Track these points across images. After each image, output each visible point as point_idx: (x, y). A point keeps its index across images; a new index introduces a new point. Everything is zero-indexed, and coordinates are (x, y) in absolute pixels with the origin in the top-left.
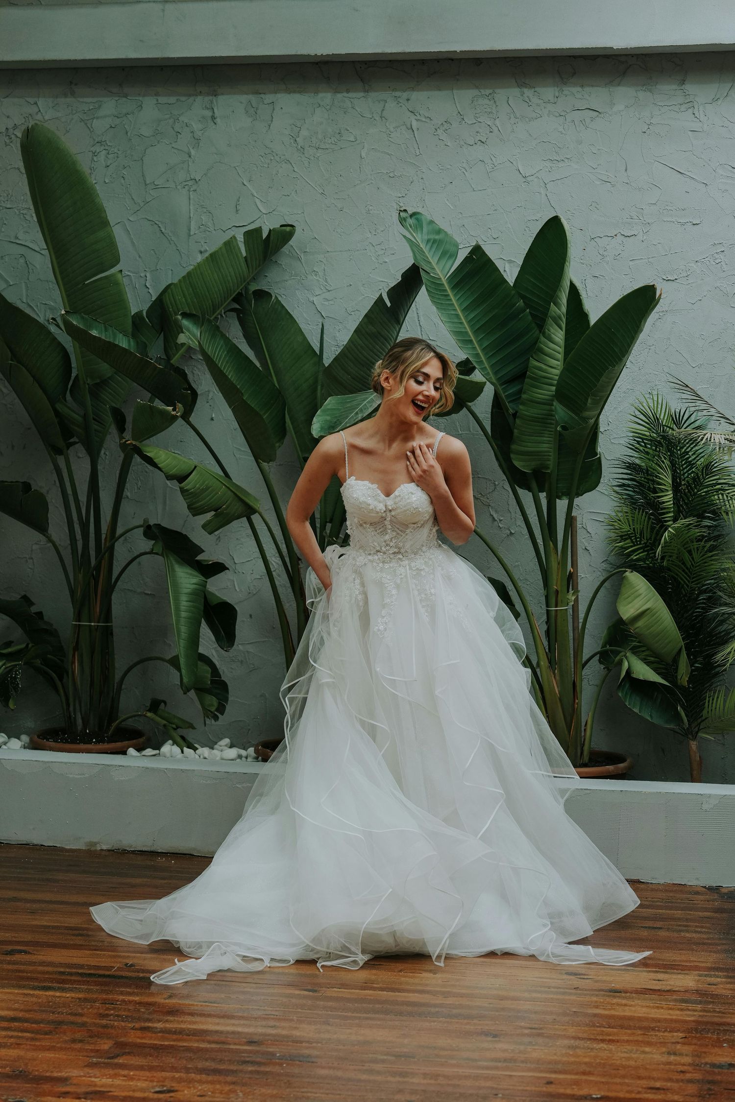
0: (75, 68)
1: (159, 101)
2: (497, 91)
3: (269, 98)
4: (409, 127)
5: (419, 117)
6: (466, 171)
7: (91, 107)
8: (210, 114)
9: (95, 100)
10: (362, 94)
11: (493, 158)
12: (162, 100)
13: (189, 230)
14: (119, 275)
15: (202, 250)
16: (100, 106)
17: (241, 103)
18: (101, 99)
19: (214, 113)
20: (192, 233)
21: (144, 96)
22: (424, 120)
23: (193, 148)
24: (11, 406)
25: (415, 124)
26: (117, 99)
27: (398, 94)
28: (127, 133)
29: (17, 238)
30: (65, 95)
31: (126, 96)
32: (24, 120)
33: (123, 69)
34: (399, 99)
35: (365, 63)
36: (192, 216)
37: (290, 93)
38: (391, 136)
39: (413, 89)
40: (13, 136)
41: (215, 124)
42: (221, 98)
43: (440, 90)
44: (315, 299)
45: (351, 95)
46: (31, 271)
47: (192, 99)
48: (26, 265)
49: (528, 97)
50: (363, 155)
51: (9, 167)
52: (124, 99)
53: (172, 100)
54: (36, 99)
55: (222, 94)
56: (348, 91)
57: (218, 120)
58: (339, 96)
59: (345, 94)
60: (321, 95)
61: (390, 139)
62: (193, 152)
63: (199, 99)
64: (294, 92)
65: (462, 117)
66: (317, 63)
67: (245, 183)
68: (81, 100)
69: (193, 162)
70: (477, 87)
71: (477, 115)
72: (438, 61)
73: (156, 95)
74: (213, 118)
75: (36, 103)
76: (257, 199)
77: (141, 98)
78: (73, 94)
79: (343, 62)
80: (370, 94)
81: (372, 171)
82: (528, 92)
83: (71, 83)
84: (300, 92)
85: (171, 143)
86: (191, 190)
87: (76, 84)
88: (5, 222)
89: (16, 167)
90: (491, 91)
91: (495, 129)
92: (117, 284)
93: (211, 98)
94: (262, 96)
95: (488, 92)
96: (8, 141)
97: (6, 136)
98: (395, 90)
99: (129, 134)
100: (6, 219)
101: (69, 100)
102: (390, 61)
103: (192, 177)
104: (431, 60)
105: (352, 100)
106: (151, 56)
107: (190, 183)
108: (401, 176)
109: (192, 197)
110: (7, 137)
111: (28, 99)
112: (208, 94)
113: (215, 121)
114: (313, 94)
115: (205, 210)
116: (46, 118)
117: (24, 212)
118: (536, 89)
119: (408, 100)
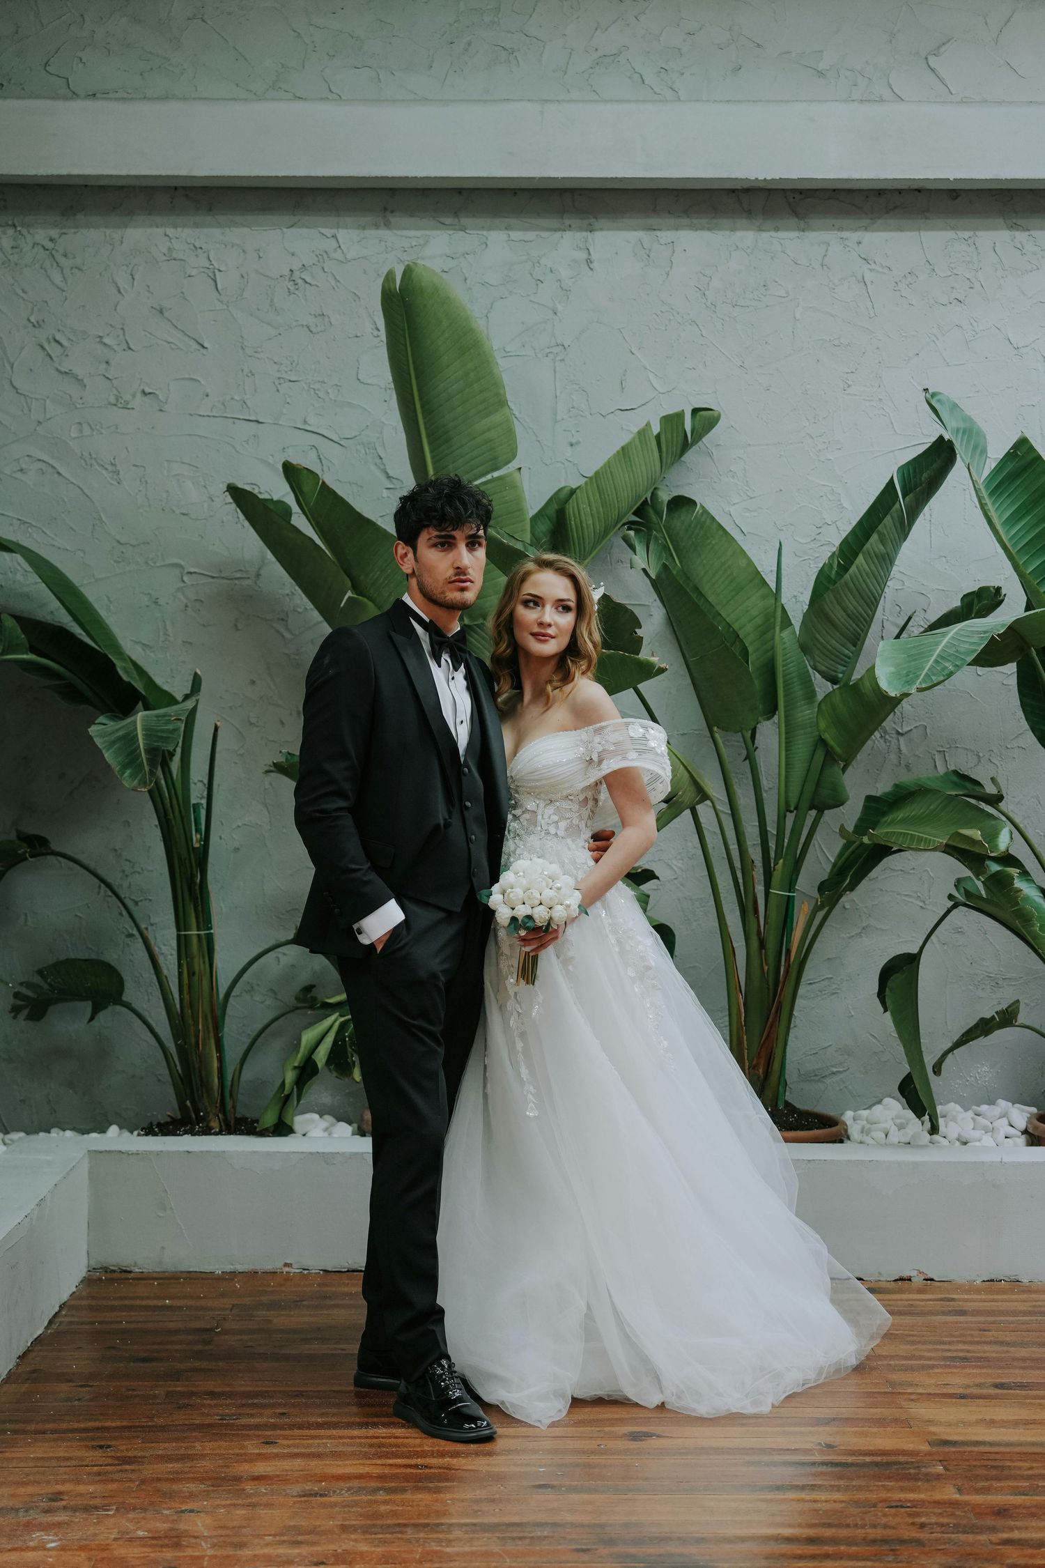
0: (391, 189)
1: (512, 238)
2: (979, 233)
3: (666, 236)
4: (860, 278)
5: (873, 266)
6: (938, 339)
7: (414, 244)
8: (584, 256)
9: (419, 233)
10: (796, 234)
11: (973, 322)
12: (515, 235)
13: (555, 414)
14: (517, 474)
15: (574, 441)
16: (426, 243)
17: (628, 242)
18: (427, 232)
19: (589, 254)
20: (559, 418)
21: (489, 229)
22: (880, 270)
23: (560, 302)
24: (297, 657)
25: (869, 276)
26: (451, 232)
27: (845, 234)
28: (466, 279)
29: (305, 422)
30: (377, 227)
31: (463, 229)
32: (316, 259)
33: (460, 191)
34: (846, 242)
35: (800, 192)
36: (558, 394)
37: (696, 230)
38: (835, 291)
39: (866, 229)
40: (300, 281)
41: (591, 269)
42: (598, 235)
43: (901, 231)
44: (732, 509)
45: (781, 234)
46: (325, 468)
47: (558, 235)
48: (319, 461)
49: (1020, 243)
50: (798, 316)
51: (294, 324)
52: (462, 233)
53: (530, 235)
54: (333, 231)
55: (602, 229)
56: (777, 229)
57: (595, 265)
58: (765, 235)
59: (773, 234)
60: (739, 234)
61: (836, 296)
62: (560, 308)
63: (568, 235)
64: (702, 229)
65: (932, 267)
66: (733, 191)
67: (633, 351)
68: (399, 232)
69: (560, 321)
70: (953, 228)
71: (951, 265)
72: (900, 191)
73: (506, 229)
74: (589, 261)
75: (334, 236)
76: (650, 374)
77: (485, 233)
78: (388, 225)
79: (769, 190)
80: (807, 233)
81: (810, 337)
82: (1021, 236)
83: (385, 209)
84: (709, 229)
85: (528, 295)
86: (557, 359)
87: (392, 212)
88: (288, 400)
89: (305, 323)
90: (971, 233)
91: (977, 285)
92: (514, 486)
93: (584, 234)
94: (658, 233)
95: (967, 234)
96: (292, 288)
97: (290, 280)
98: (841, 229)
99: (468, 281)
100: (290, 397)
101: (383, 233)
102: (834, 190)
103: (559, 342)
104: (890, 190)
105: (782, 241)
106: (524, 175)
107: (555, 350)
108: (849, 345)
109: (557, 369)
110: (292, 283)
111: (323, 230)
112: (581, 229)
113: (591, 266)
114: (728, 233)
115: (577, 387)
116: (349, 257)
117: (317, 386)
118: (1032, 232)
119: (859, 243)
